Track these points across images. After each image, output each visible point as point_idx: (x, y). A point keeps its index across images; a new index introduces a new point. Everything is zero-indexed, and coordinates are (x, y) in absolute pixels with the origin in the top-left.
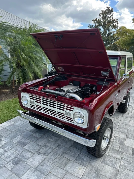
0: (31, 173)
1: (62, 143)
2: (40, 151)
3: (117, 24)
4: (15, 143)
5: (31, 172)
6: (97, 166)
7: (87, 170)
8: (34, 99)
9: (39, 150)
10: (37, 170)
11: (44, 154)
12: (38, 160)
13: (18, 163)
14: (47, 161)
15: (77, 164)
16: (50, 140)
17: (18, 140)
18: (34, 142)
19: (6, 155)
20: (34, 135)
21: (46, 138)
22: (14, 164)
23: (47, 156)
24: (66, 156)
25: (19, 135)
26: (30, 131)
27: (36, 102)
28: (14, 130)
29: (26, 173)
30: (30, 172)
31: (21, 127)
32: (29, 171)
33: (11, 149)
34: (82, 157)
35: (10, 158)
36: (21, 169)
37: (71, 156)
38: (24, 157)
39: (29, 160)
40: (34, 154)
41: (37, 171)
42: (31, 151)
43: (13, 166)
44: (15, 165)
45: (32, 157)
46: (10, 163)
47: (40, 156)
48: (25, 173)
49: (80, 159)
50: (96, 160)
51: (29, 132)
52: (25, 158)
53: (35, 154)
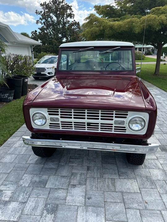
0: (84, 213)
1: (89, 163)
2: (72, 183)
4: (27, 186)
5: (83, 212)
6: (144, 173)
7: (138, 182)
8: (58, 115)
9: (70, 182)
10: (88, 206)
11: (80, 184)
12: (78, 195)
13: (56, 210)
14: (90, 191)
15: (124, 180)
16: (73, 166)
17: (29, 182)
18: (55, 175)
19: (28, 208)
20: (46, 166)
21: (66, 164)
22: (52, 214)
23: (85, 184)
24: (106, 176)
25: (24, 174)
26: (35, 164)
27: (61, 117)
28: (10, 171)
29: (79, 217)
30: (82, 214)
31: (17, 162)
32: (79, 212)
33: (29, 197)
34: (123, 170)
35: (38, 209)
36: (67, 214)
37: (112, 174)
38: (57, 199)
39: (68, 198)
40: (67, 189)
41: (89, 207)
42: (60, 187)
43: (53, 217)
44: (55, 214)
45: (68, 194)
46: (44, 214)
47: (76, 188)
48: (77, 217)
49: (123, 173)
50: (138, 168)
51: (37, 165)
52: (61, 199)
53: (69, 189)
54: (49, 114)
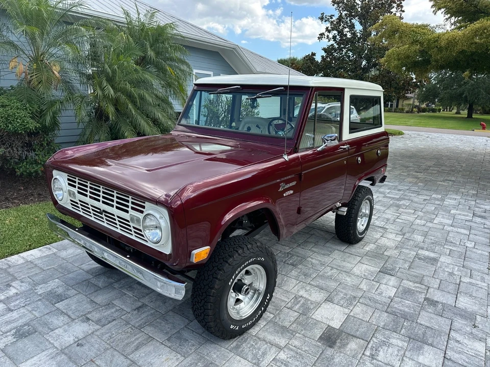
0: (48, 358)
1: (152, 301)
2: (89, 316)
3: (401, 11)
4: (39, 293)
5: (48, 356)
6: (215, 356)
7: (183, 363)
8: (75, 187)
9: (89, 313)
10: (63, 353)
11: (98, 322)
12: (75, 334)
13: (27, 336)
14: (96, 337)
15: (166, 348)
16: (126, 294)
17: (49, 290)
18: (86, 296)
19: (6, 317)
20: (94, 281)
21: (120, 288)
22: (17, 338)
23: (103, 326)
24: (149, 330)
25: (58, 278)
26: (87, 272)
27: (79, 192)
28: (49, 268)
29: (35, 358)
30: (45, 357)
31: (71, 261)
32: (44, 353)
33: (23, 307)
34: (186, 334)
35: (12, 324)
36: (28, 348)
37: (162, 331)
38: (46, 324)
39: (56, 331)
40: (73, 320)
41: (63, 355)
42: (70, 313)
43: (12, 341)
44: (17, 340)
45: (66, 326)
46: (8, 334)
47: (85, 324)
48: (32, 358)
49: (179, 338)
50: (219, 343)
51: (85, 273)
52: (48, 327)
53: (76, 321)
54: (69, 184)
